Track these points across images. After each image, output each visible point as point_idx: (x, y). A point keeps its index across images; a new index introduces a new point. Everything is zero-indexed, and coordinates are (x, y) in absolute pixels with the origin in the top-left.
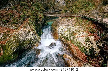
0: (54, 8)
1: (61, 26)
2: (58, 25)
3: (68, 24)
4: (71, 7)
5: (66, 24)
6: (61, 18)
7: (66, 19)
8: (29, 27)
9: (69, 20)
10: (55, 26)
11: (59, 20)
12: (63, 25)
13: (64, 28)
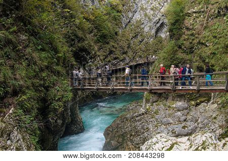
0: (111, 52)
1: (158, 136)
2: (137, 133)
3: (191, 125)
4: (199, 43)
5: (178, 129)
6: (155, 98)
7: (180, 104)
8: (19, 135)
9: (193, 109)
10: (123, 136)
11: (142, 110)
12: (166, 132)
13: (170, 143)
